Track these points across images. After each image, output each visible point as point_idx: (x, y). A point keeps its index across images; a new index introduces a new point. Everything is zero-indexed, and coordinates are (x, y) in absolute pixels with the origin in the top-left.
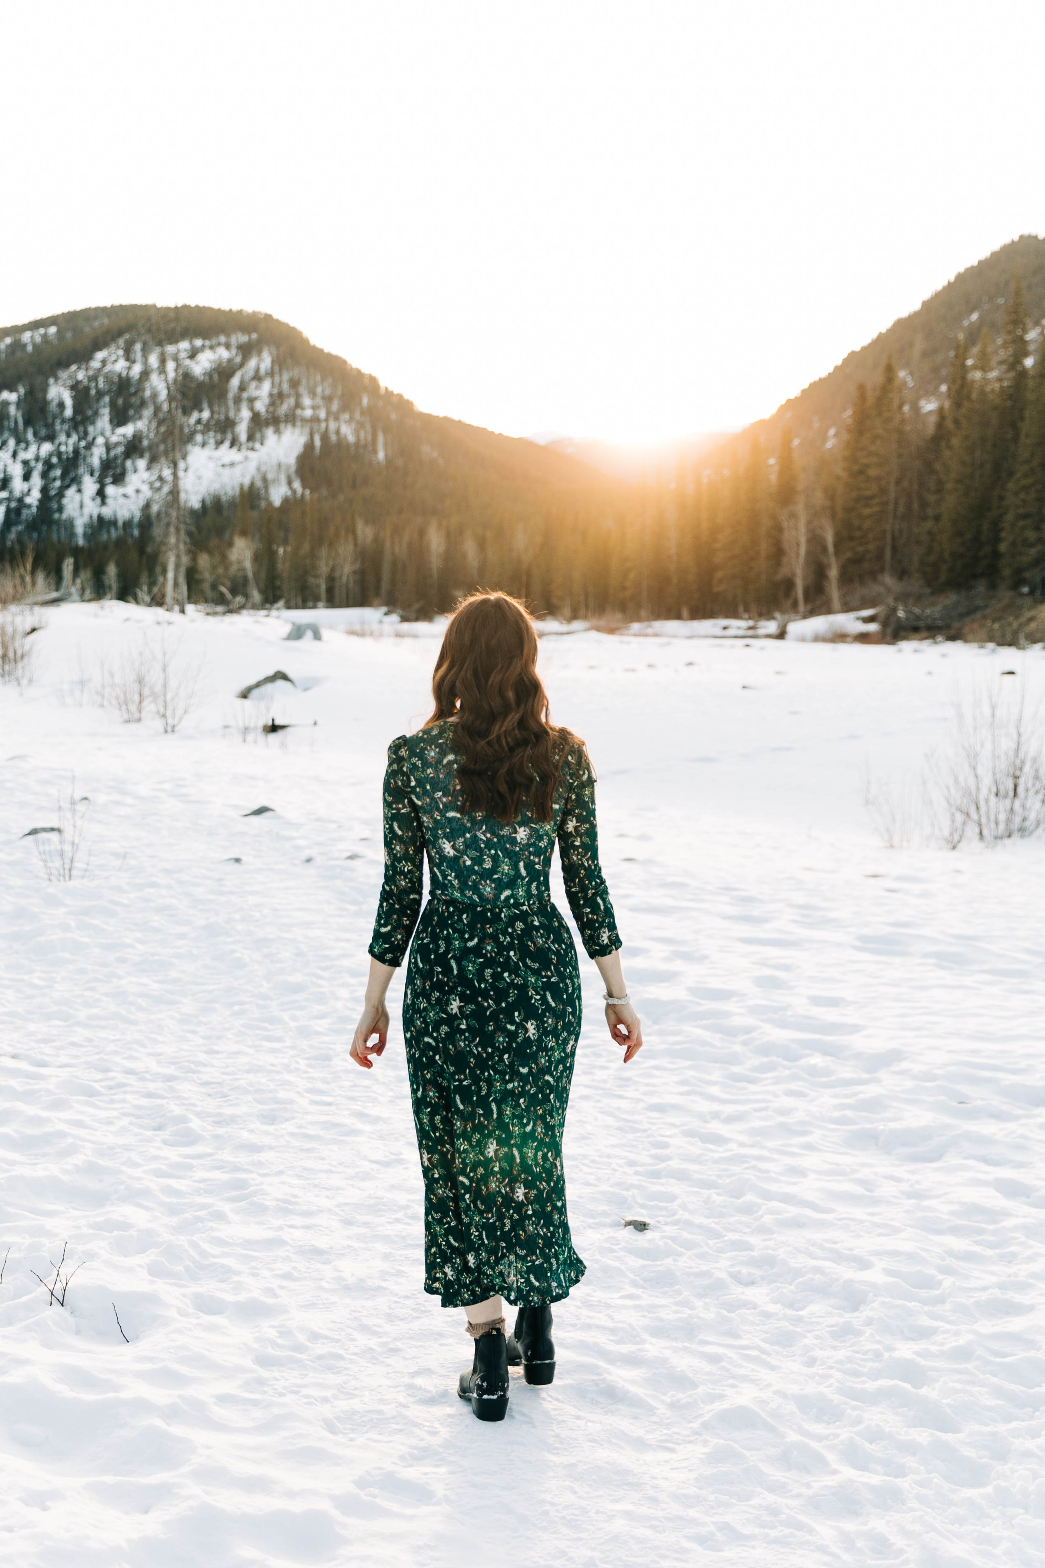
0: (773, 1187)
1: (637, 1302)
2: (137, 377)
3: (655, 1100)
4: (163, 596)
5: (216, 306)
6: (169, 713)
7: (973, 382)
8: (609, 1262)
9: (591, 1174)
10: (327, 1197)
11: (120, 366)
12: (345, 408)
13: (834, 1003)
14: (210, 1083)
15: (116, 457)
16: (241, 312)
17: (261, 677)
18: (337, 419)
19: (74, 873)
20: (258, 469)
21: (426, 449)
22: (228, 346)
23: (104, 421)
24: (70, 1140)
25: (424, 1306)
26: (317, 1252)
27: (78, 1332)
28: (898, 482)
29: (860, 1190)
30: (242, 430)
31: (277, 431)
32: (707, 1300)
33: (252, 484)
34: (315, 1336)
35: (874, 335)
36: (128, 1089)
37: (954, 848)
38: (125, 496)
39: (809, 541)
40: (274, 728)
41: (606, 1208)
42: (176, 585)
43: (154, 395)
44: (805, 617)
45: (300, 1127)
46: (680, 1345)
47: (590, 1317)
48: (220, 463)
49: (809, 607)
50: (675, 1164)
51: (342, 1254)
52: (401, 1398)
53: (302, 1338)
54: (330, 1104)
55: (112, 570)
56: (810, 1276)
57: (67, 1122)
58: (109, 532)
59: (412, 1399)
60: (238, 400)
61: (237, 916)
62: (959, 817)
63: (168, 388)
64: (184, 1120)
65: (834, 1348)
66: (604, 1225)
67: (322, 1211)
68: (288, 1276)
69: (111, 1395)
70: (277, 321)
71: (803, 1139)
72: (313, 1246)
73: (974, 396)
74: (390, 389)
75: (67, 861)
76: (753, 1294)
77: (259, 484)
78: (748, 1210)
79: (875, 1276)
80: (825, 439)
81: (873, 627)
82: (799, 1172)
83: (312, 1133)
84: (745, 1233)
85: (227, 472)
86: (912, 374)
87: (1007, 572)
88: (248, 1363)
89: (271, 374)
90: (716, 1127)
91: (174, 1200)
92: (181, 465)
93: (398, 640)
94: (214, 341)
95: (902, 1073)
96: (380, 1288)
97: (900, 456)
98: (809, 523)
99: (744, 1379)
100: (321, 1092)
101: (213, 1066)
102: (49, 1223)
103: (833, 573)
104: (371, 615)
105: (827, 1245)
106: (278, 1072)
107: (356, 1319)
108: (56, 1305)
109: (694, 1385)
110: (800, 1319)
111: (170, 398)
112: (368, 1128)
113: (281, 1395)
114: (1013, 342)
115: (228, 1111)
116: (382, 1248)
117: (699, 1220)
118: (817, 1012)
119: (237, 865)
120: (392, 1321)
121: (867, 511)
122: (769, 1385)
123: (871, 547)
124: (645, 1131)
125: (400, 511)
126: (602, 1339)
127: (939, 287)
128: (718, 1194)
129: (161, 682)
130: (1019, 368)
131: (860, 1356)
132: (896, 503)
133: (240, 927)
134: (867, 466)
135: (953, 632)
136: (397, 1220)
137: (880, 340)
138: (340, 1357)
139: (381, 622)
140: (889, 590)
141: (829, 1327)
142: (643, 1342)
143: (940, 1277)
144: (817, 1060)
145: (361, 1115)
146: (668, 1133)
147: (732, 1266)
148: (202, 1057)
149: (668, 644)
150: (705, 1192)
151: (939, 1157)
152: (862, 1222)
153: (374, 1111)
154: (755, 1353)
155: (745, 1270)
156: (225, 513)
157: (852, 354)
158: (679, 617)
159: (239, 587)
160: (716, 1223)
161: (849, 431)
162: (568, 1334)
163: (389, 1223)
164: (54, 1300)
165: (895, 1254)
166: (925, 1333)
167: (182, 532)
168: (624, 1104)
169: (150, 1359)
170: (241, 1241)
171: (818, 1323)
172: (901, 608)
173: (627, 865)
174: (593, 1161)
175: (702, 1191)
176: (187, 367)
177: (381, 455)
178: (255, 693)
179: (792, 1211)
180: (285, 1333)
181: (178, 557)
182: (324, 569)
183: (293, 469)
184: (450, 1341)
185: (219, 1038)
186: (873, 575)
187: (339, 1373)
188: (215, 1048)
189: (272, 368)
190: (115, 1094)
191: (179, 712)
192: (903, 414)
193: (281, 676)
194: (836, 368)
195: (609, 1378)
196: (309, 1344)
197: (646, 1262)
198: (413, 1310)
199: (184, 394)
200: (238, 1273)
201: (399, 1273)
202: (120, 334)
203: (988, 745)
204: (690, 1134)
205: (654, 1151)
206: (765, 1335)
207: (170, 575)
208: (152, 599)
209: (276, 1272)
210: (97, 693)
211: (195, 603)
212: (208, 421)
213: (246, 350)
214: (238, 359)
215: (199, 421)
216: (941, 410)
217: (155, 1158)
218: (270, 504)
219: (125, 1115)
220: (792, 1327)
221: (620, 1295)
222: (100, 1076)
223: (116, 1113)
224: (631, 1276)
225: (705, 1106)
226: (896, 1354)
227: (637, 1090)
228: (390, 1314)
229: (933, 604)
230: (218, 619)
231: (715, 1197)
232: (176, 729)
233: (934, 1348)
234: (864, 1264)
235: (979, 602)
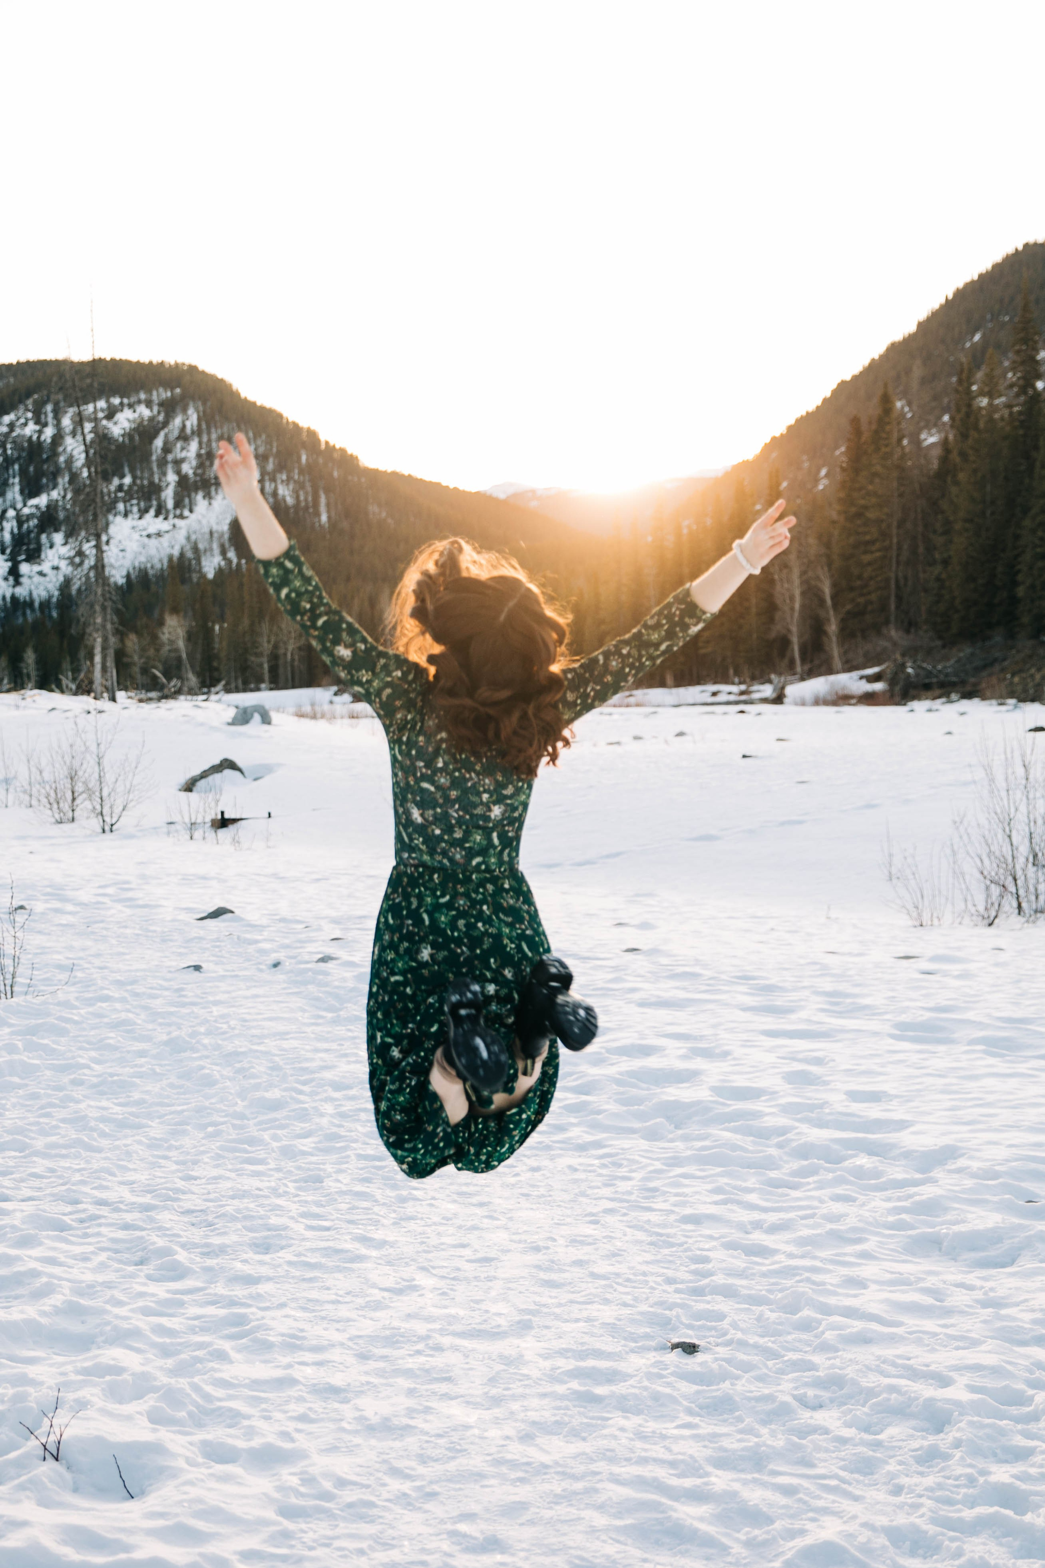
0: (832, 1301)
1: (694, 1432)
2: (49, 440)
3: (688, 1211)
4: (91, 682)
5: (134, 359)
6: (106, 811)
7: (980, 408)
8: (660, 1389)
9: (627, 1293)
10: (338, 1330)
11: (30, 429)
12: (281, 467)
13: (875, 1097)
14: (193, 1211)
15: (29, 531)
16: (162, 364)
17: (206, 767)
18: (273, 480)
19: (15, 989)
20: (188, 538)
21: (373, 509)
22: (149, 404)
23: (14, 493)
24: (44, 1279)
25: (459, 1444)
26: (334, 1390)
27: (76, 1490)
28: (901, 524)
29: (929, 1300)
30: (168, 495)
31: (208, 496)
32: (773, 1427)
33: (182, 555)
34: (342, 1483)
35: (866, 362)
36: (103, 1221)
37: (990, 925)
38: (41, 574)
39: (803, 594)
40: (223, 823)
41: (648, 1330)
42: (104, 669)
43: (70, 461)
44: (803, 679)
45: (299, 1255)
46: (749, 1477)
47: (646, 1450)
48: (145, 533)
49: (806, 667)
50: (720, 1279)
51: (362, 1392)
52: (446, 1546)
53: (328, 1485)
54: (328, 1229)
55: (30, 657)
56: (885, 1395)
57: (37, 1259)
58: (24, 614)
59: (458, 1548)
60: (162, 463)
61: (202, 1029)
62: (995, 890)
63: (87, 452)
64: (166, 1252)
65: (921, 1474)
66: (649, 1349)
67: (333, 1346)
68: (303, 1418)
69: (123, 1556)
70: (203, 372)
71: (859, 1247)
72: (328, 1383)
73: (982, 425)
74: (331, 443)
75: (8, 976)
76: (821, 1417)
77: (189, 554)
78: (806, 1326)
79: (958, 1393)
80: (817, 481)
81: (879, 686)
82: (860, 1284)
83: (313, 1261)
84: (806, 1352)
85: (153, 542)
86: (909, 404)
87: (1026, 619)
88: (270, 1514)
89: (198, 432)
90: (758, 1237)
91: (168, 1340)
92: (104, 538)
93: (354, 721)
94: (133, 399)
95: (959, 1171)
96: (408, 1427)
97: (901, 495)
98: (803, 573)
99: (825, 1511)
100: (317, 1216)
101: (194, 1193)
102: (32, 1371)
103: (833, 628)
104: (321, 695)
105: (900, 1361)
106: (266, 1197)
107: (385, 1461)
108: (51, 1461)
109: (770, 1520)
110: (878, 1444)
111: (88, 463)
112: (374, 1253)
113: (311, 1548)
114: (1023, 363)
115: (216, 1241)
116: (403, 1383)
117: (752, 1339)
118: (856, 1107)
119: (197, 973)
120: (424, 1462)
121: (867, 558)
122: (854, 1517)
123: (874, 597)
124: (681, 1245)
125: (348, 579)
126: (661, 1473)
127: (937, 306)
128: (772, 1311)
129: (96, 776)
130: (1030, 392)
131: (951, 1482)
132: (900, 548)
133: (206, 1041)
134: (866, 508)
135: (968, 688)
136: (419, 1352)
137: (873, 367)
138: (371, 1505)
139: (331, 702)
140: (895, 644)
141: (913, 1451)
142: (707, 1474)
143: (1030, 1392)
144: (864, 1161)
145: (364, 1240)
146: (707, 1246)
147: (796, 1388)
148: (180, 1184)
149: (655, 713)
150: (757, 1309)
151: (1012, 1262)
152: (935, 1334)
153: (378, 1235)
154: (834, 1483)
155: (811, 1393)
156: (153, 588)
157: (843, 384)
158: (662, 684)
159: (173, 669)
160: (773, 1342)
161: (843, 469)
162: (623, 1469)
163: (410, 1355)
164: (48, 1455)
165: (977, 1368)
166: (1021, 1455)
167: (109, 611)
168: (653, 1217)
169: (162, 1515)
170: (247, 1381)
171: (900, 1448)
172: (909, 664)
173: (630, 956)
174: (628, 1280)
175: (754, 1308)
176: (105, 428)
177: (324, 518)
178: (201, 784)
179: (857, 1326)
180: (308, 1480)
181: (105, 640)
182: (266, 647)
183: (226, 536)
184: (492, 1482)
185: (195, 1162)
186: (877, 629)
187: (372, 1522)
188: (193, 1173)
189: (199, 425)
190: (88, 1227)
191: (117, 810)
192: (903, 448)
193: (228, 764)
194: (825, 401)
195: (675, 1515)
196: (335, 1491)
197: (700, 1388)
198: (448, 1449)
199: (104, 458)
200: (248, 1417)
201: (427, 1410)
202: (28, 395)
203: (1023, 809)
204: (731, 1246)
205: (693, 1267)
206: (843, 1463)
207: (98, 659)
208: (79, 687)
209: (290, 1414)
210: (25, 792)
211: (126, 689)
212: (130, 486)
213: (170, 408)
214: (161, 418)
215: (120, 488)
216: (945, 443)
217: (142, 1295)
218: (203, 576)
219: (103, 1249)
220: (871, 1453)
221: (675, 1424)
222: (69, 1209)
223: (91, 1248)
224: (685, 1403)
225: (745, 1216)
226: (993, 1479)
227: (665, 1201)
228: (422, 1455)
229: (946, 658)
230: (153, 705)
231: (768, 1314)
232: (114, 827)
233: (1033, 1471)
234: (944, 1382)
235: (998, 654)
